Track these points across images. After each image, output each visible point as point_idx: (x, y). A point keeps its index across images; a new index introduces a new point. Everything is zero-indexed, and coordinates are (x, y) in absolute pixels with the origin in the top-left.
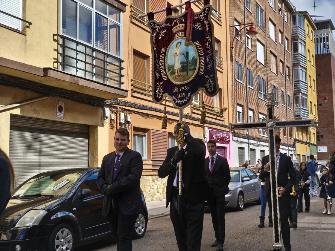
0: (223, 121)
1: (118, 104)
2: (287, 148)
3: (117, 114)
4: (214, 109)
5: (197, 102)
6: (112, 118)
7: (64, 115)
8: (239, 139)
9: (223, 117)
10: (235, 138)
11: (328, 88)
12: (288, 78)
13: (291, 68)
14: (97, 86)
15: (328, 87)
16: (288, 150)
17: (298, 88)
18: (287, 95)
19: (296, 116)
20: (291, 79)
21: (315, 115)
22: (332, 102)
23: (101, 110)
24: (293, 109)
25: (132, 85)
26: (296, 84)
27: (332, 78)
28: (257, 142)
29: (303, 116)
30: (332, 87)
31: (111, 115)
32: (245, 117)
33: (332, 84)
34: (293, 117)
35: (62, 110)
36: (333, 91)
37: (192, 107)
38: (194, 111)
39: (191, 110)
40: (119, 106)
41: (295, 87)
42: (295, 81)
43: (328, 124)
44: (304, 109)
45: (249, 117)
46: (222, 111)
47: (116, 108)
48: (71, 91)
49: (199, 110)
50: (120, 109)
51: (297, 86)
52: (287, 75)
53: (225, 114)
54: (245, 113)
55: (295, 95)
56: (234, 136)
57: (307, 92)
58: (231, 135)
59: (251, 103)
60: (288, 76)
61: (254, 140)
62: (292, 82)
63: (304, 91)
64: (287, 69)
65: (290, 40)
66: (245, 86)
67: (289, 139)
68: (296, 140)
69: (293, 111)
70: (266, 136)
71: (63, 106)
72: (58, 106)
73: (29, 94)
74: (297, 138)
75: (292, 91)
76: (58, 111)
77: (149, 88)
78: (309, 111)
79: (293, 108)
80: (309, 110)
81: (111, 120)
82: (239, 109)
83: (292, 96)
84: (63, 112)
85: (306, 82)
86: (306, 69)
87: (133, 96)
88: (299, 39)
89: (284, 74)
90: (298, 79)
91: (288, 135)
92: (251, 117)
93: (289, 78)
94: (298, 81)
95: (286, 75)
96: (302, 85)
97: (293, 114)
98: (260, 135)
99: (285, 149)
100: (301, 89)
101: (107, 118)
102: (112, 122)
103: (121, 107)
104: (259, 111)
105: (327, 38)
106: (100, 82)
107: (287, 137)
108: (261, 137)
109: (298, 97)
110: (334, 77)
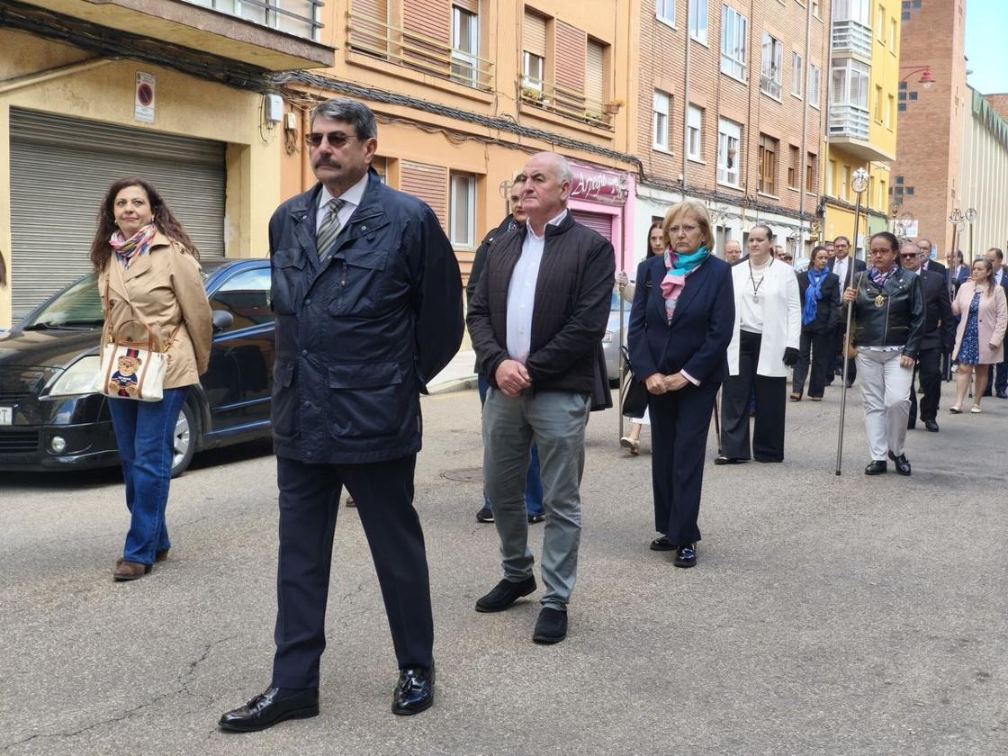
0: (609, 139)
1: (308, 85)
2: (797, 222)
3: (303, 113)
4: (586, 105)
5: (537, 83)
6: (292, 125)
7: (157, 112)
8: (655, 194)
9: (612, 129)
10: (643, 191)
11: (941, 45)
12: (816, 14)
14: (247, 33)
15: (941, 41)
16: (801, 229)
17: (845, 44)
18: (809, 66)
19: (833, 129)
20: (827, 18)
21: (888, 127)
22: (949, 87)
23: (257, 99)
24: (824, 109)
25: (348, 29)
26: (840, 30)
27: (953, 15)
28: (708, 202)
29: (852, 129)
30: (952, 41)
31: (286, 117)
32: (678, 130)
33: (952, 32)
34: (823, 132)
35: (150, 97)
36: (954, 56)
37: (521, 99)
38: (527, 109)
39: (518, 106)
40: (309, 91)
41: (835, 41)
42: (836, 24)
43: (929, 155)
44: (857, 109)
45: (689, 130)
46: (610, 110)
47: (302, 95)
48: (174, 44)
49: (541, 105)
50: (312, 100)
51: (841, 37)
52: (814, 4)
53: (618, 121)
54: (678, 119)
55: (834, 65)
56: (641, 183)
57: (869, 58)
58: (631, 180)
59: (699, 89)
60: (816, 8)
61: (701, 195)
62: (827, 24)
63: (860, 54)
66: (683, 38)
67: (804, 196)
68: (825, 200)
69: (823, 115)
70: (736, 186)
71: (153, 87)
72: (138, 86)
73: (59, 49)
74: (829, 194)
75: (826, 52)
76: (138, 102)
77: (398, 39)
78: (871, 116)
79: (824, 104)
80: (872, 112)
81: (287, 131)
82: (661, 104)
83: (825, 68)
84: (152, 104)
85: (869, 27)
87: (350, 63)
89: (803, 2)
90: (846, 17)
91: (805, 185)
92: (694, 129)
93: (820, 13)
94: (846, 23)
95: (811, 5)
96: (855, 37)
97: (823, 124)
98: (719, 182)
99: (790, 226)
100: (855, 48)
101: (274, 122)
102: (291, 136)
103: (316, 93)
104: (721, 113)
106: (256, 22)
107: (799, 190)
108: (720, 190)
109: (842, 73)
110: (961, 11)
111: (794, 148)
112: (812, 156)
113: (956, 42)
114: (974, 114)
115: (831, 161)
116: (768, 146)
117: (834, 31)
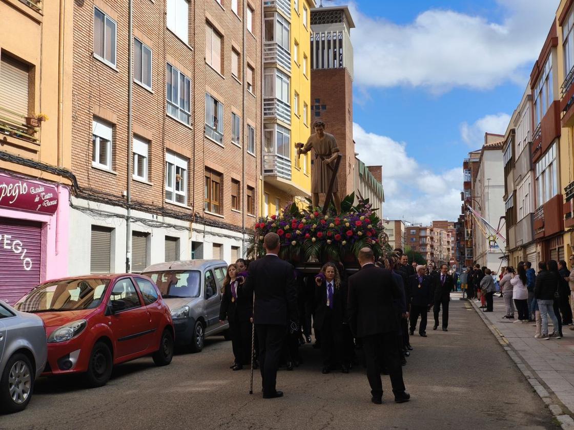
2: (239, 235)
11: (338, 132)
12: (250, 91)
13: (258, 71)
15: (338, 129)
16: (243, 240)
17: (273, 114)
18: (246, 126)
19: (266, 171)
20: (259, 95)
21: (305, 172)
22: (345, 157)
24: (259, 157)
26: (268, 105)
27: (345, 114)
28: (155, 216)
29: (279, 172)
30: (345, 129)
32: (121, 154)
33: (345, 124)
34: (259, 173)
41: (266, 112)
42: (265, 100)
44: (282, 159)
45: (136, 156)
46: (30, 122)
51: (269, 109)
52: (248, 84)
54: (122, 145)
55: (265, 127)
57: (289, 125)
58: (63, 191)
59: (144, 123)
60: (251, 87)
62: (259, 99)
63: (283, 121)
64: (249, 72)
65: (258, 11)
66: (125, 79)
67: (245, 217)
69: (259, 161)
75: (259, 118)
78: (293, 163)
79: (259, 153)
80: (293, 161)
83: (259, 129)
85: (289, 104)
86: (289, 77)
88: (276, 14)
89: (240, 79)
90: (272, 96)
91: (246, 208)
92: (140, 156)
93: (253, 91)
94: (272, 100)
95: (246, 86)
96: (279, 109)
97: (259, 167)
98: (167, 201)
99: (234, 238)
100: (278, 117)
104: (167, 146)
105: (341, 41)
107: (241, 212)
108: (169, 207)
109: (271, 133)
110: (349, 112)
111: (235, 181)
112: (250, 188)
113: (347, 130)
114: (360, 175)
115: (265, 193)
116: (213, 177)
117: (265, 105)
